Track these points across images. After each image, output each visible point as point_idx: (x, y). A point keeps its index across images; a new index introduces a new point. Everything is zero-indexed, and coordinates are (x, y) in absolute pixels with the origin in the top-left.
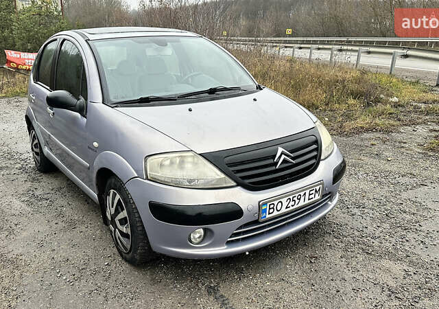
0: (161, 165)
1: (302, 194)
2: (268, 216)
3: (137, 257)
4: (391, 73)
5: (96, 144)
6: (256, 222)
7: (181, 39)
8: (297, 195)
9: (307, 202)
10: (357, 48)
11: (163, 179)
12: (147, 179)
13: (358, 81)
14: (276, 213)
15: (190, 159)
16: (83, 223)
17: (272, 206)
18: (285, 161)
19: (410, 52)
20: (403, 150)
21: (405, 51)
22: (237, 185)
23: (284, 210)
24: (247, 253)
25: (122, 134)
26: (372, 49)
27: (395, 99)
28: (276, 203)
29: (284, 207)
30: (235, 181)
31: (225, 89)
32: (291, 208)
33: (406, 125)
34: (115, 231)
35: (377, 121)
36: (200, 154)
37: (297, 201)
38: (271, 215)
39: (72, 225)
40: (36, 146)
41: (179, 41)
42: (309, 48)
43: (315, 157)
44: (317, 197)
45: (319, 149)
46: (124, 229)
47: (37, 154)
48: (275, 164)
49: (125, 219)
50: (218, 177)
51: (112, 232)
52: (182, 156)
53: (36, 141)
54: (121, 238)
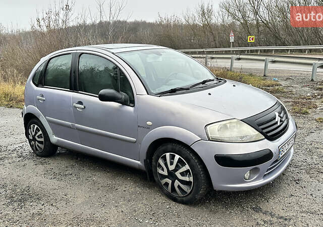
2: (281, 156)
5: (149, 123)
10: (204, 56)
12: (209, 140)
14: (283, 154)
15: (235, 124)
17: (283, 149)
21: (238, 56)
22: (265, 138)
23: (285, 151)
28: (284, 147)
29: (286, 149)
30: (264, 136)
34: (173, 183)
36: (241, 120)
37: (289, 145)
39: (112, 189)
40: (40, 137)
46: (187, 179)
47: (41, 142)
48: (277, 123)
49: (188, 171)
50: (255, 134)
51: (167, 184)
52: (231, 122)
53: (40, 132)
54: (182, 186)
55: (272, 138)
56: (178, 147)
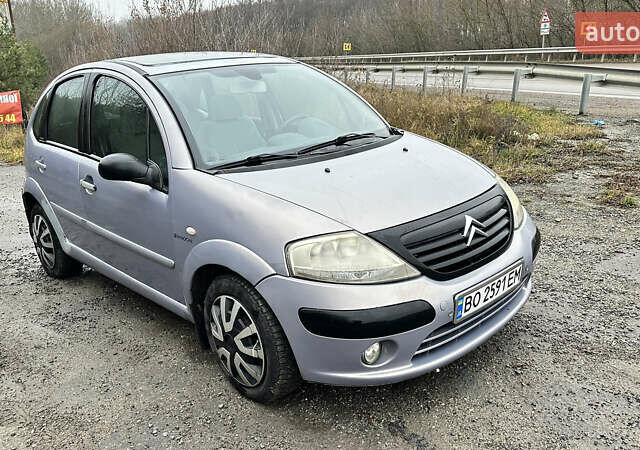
0: (312, 255)
1: (502, 279)
2: (464, 315)
3: (275, 391)
4: (513, 100)
5: (191, 230)
6: (450, 325)
7: (277, 67)
8: (496, 281)
9: (507, 289)
10: (461, 67)
11: (318, 275)
12: (292, 276)
13: (480, 113)
14: (473, 310)
15: (352, 242)
16: (157, 349)
17: (469, 300)
18: (477, 235)
19: (537, 70)
20: (570, 206)
21: (530, 68)
22: (422, 275)
23: (482, 305)
24: (438, 370)
25: (241, 214)
26: (482, 68)
27: (535, 136)
28: (473, 295)
29: (482, 299)
30: (419, 270)
31: (358, 137)
32: (490, 300)
33: (560, 171)
34: (232, 357)
35: (521, 168)
36: (366, 234)
37: (496, 290)
38: (468, 313)
39: (141, 355)
40: (46, 239)
41: (274, 71)
42: (390, 70)
43: (507, 226)
44: (517, 282)
45: (509, 215)
46: (252, 352)
47: (49, 250)
48: (465, 240)
49: (254, 337)
50: (396, 265)
51: (224, 358)
52: (340, 239)
53: (47, 231)
54: (245, 365)
55: (441, 276)
56: (238, 286)
